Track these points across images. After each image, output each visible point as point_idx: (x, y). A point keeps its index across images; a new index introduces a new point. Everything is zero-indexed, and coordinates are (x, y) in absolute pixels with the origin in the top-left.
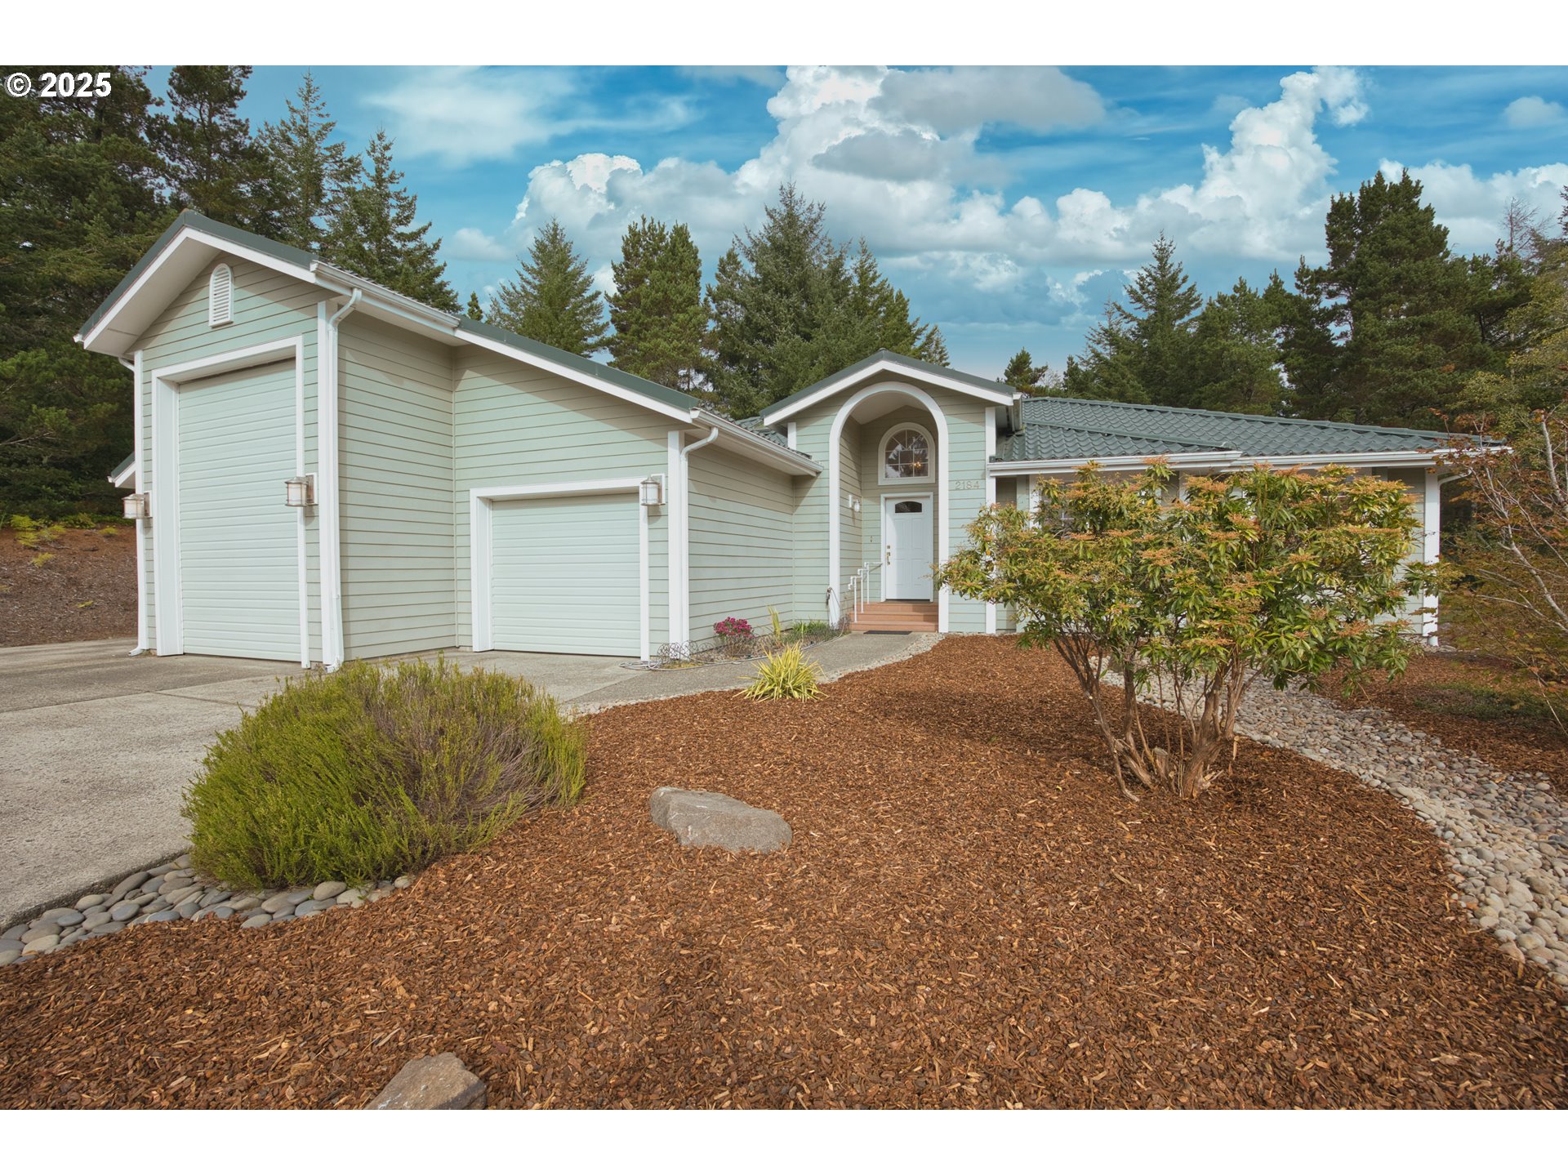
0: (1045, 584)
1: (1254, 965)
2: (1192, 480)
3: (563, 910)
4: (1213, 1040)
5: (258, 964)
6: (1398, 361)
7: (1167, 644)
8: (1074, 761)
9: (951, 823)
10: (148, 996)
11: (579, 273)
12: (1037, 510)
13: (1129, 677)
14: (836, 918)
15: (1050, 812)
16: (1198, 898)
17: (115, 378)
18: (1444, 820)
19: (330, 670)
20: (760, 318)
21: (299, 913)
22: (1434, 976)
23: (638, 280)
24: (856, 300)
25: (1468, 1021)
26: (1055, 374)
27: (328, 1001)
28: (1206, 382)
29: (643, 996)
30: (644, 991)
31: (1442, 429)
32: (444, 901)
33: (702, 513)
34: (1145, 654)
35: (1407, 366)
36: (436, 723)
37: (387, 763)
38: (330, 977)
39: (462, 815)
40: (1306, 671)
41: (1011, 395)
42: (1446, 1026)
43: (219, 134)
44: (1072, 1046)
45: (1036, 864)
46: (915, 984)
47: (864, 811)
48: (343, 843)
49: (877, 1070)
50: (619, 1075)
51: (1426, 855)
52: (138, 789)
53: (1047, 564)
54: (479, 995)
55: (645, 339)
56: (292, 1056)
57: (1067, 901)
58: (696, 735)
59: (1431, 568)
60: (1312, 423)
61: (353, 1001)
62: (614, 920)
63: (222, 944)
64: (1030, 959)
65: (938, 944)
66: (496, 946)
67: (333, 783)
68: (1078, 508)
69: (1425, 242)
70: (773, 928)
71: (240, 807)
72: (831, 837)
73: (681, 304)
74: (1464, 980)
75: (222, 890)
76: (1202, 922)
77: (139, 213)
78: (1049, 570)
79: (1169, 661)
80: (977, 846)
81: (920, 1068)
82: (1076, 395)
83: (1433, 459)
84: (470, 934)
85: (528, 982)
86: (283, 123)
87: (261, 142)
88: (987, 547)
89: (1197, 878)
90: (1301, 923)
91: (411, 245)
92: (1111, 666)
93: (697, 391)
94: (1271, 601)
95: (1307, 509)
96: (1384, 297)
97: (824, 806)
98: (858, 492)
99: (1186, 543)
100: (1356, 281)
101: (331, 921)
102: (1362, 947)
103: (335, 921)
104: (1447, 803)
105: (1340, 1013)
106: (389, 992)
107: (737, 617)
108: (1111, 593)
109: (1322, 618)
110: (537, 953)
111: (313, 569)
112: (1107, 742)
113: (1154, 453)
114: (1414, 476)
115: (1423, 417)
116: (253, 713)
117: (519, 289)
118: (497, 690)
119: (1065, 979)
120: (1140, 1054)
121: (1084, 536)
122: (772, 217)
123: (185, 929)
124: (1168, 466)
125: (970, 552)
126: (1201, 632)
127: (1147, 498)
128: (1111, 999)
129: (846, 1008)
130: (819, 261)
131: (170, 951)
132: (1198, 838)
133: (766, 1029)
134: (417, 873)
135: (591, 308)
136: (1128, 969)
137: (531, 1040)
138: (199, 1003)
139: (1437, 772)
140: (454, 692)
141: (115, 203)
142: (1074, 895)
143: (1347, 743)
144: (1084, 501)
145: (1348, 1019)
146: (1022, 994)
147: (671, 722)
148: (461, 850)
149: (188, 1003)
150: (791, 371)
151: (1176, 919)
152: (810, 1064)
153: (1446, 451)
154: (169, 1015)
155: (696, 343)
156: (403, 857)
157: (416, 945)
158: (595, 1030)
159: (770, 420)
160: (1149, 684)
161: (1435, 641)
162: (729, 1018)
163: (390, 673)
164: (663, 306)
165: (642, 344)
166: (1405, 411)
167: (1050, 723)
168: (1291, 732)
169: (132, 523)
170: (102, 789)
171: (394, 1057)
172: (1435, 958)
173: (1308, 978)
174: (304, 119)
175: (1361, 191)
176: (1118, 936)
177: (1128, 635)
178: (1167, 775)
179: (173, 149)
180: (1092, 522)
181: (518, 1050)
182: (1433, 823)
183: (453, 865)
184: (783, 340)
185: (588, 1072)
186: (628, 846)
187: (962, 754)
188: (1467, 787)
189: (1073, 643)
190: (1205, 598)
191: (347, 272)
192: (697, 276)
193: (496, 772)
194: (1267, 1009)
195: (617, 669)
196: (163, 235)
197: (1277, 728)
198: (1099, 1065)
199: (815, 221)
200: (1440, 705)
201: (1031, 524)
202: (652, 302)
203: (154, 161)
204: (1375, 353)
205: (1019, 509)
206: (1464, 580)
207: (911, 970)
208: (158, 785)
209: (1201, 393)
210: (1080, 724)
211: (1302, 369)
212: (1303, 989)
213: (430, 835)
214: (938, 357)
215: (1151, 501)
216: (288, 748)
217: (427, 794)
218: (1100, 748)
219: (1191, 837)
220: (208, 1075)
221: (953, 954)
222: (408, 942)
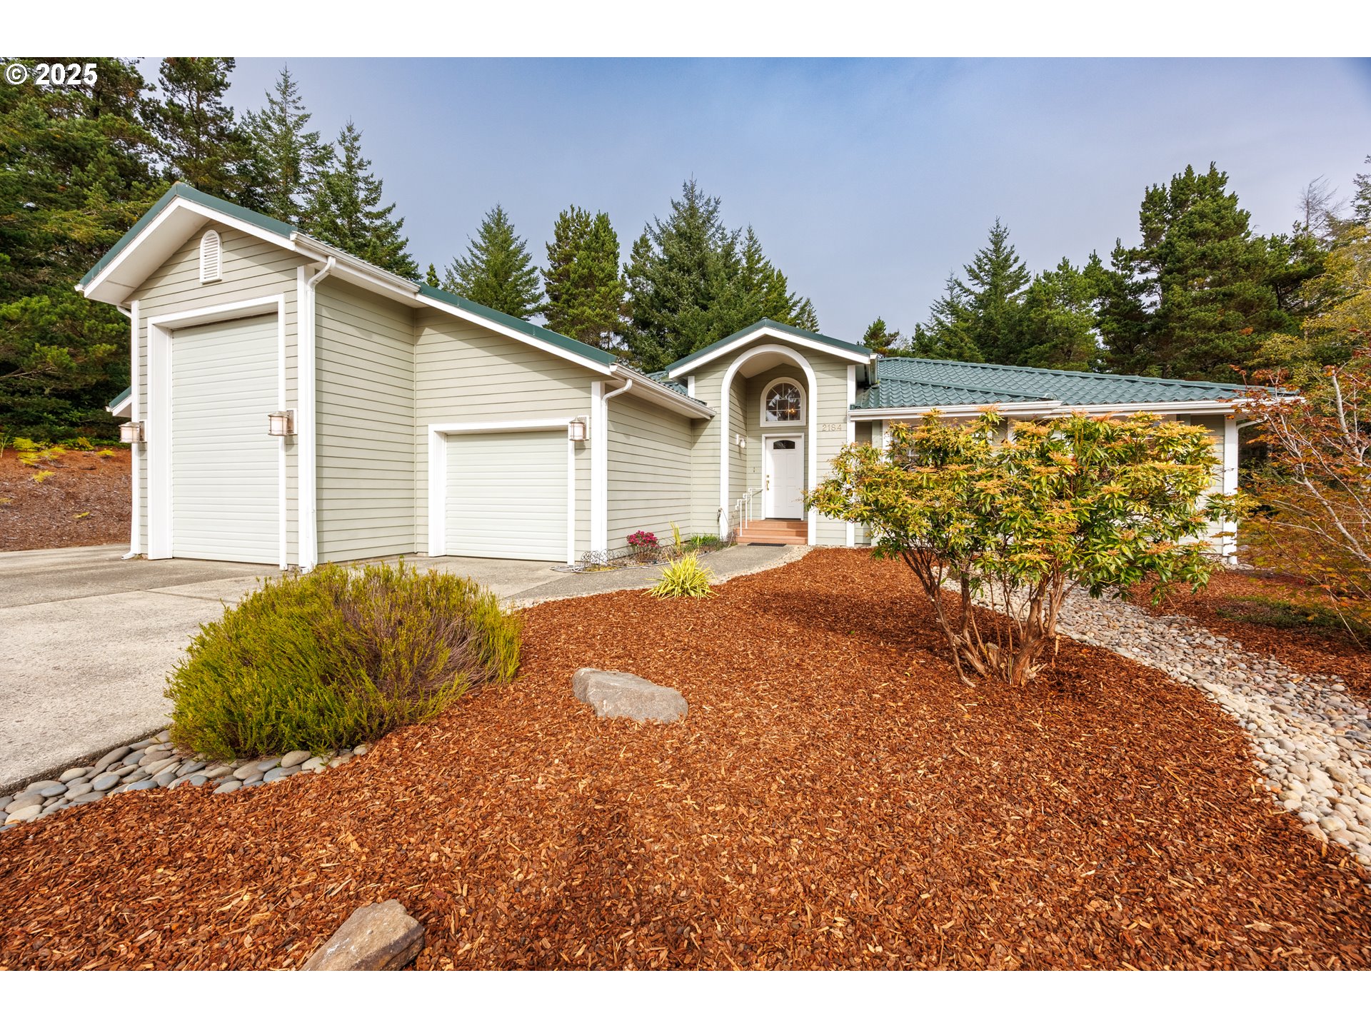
0: (895, 507)
1: (1080, 833)
2: (1019, 425)
3: (498, 771)
4: (1046, 897)
5: (227, 825)
6: (1202, 325)
7: (997, 558)
8: (920, 652)
9: (818, 701)
10: (122, 858)
11: (520, 252)
12: (889, 448)
13: (965, 584)
14: (724, 779)
15: (900, 694)
16: (1028, 771)
17: (113, 323)
18: (1247, 714)
19: (305, 571)
20: (667, 292)
21: (267, 779)
22: (1244, 851)
23: (568, 259)
24: (744, 278)
25: (1278, 892)
26: (905, 339)
27: (289, 856)
28: (1032, 344)
29: (563, 845)
30: (563, 842)
31: (1240, 382)
32: (396, 766)
33: (619, 447)
34: (979, 565)
35: (1209, 330)
36: (396, 614)
37: (353, 650)
38: (292, 835)
39: (415, 692)
40: (1118, 582)
41: (869, 355)
42: (1258, 896)
43: (206, 119)
44: (924, 896)
45: (889, 737)
46: (790, 837)
47: (747, 689)
48: (310, 717)
49: (758, 913)
50: (540, 916)
51: (1232, 743)
52: (125, 674)
53: (896, 492)
54: (423, 847)
55: (573, 307)
56: (253, 908)
57: (916, 769)
58: (611, 626)
59: (1230, 498)
60: (1124, 377)
61: (311, 856)
62: (540, 780)
63: (195, 808)
64: (886, 818)
65: (808, 803)
66: (440, 804)
67: (304, 666)
68: (922, 446)
69: (1229, 225)
70: (672, 786)
71: (219, 688)
72: (720, 711)
73: (602, 279)
74: (1272, 856)
75: (198, 761)
76: (1032, 792)
77: (134, 183)
78: (898, 497)
79: (999, 571)
80: (840, 721)
81: (794, 912)
82: (922, 355)
83: (1232, 408)
84: (417, 793)
85: (465, 835)
86: (264, 112)
87: (245, 127)
88: (848, 477)
89: (1027, 754)
90: (1121, 797)
91: (378, 222)
92: (950, 574)
93: (615, 350)
94: (1087, 524)
95: (1119, 449)
96: (1191, 272)
97: (714, 685)
98: (744, 432)
99: (1013, 476)
100: (1165, 259)
101: (295, 785)
102: (1177, 821)
103: (299, 785)
104: (1249, 699)
105: (1160, 879)
106: (343, 847)
107: (646, 530)
108: (950, 516)
109: (1131, 538)
110: (474, 810)
111: (292, 488)
112: (947, 637)
113: (987, 402)
114: (1215, 422)
115: (1223, 372)
116: (234, 608)
117: (469, 262)
118: (447, 587)
119: (915, 837)
120: (982, 906)
121: (928, 470)
122: (677, 209)
123: (161, 796)
124: (998, 413)
125: (833, 481)
126: (1026, 548)
127: (980, 439)
128: (955, 856)
129: (731, 857)
130: (714, 246)
131: (146, 816)
132: (1026, 720)
133: (665, 875)
134: (374, 742)
135: (529, 280)
136: (970, 831)
137: (466, 886)
138: (170, 862)
139: (1239, 672)
140: (411, 590)
141: (112, 173)
142: (922, 764)
143: (1157, 644)
144: (928, 441)
145: (1167, 885)
146: (880, 849)
147: (591, 614)
148: (413, 721)
149: (159, 862)
150: (691, 335)
151: (1010, 789)
152: (702, 906)
153: (1243, 401)
154: (141, 874)
155: (615, 311)
156: (363, 729)
157: (370, 804)
158: (521, 876)
159: (674, 374)
160: (982, 590)
161: (1234, 560)
162: (634, 865)
163: (357, 574)
164: (588, 280)
165: (571, 311)
166: (1207, 367)
167: (900, 620)
168: (1106, 633)
169: (128, 447)
170: (90, 675)
171: (344, 905)
172: (1244, 834)
173: (1129, 847)
174: (282, 110)
175: (1172, 183)
176: (961, 802)
177: (964, 550)
178: (998, 666)
179: (166, 129)
180: (934, 458)
181: (454, 896)
182: (1236, 716)
183: (406, 735)
184: (685, 310)
185: (513, 914)
186: (554, 717)
187: (827, 644)
188: (1268, 686)
189: (918, 556)
190: (1029, 520)
191: (323, 243)
192: (616, 256)
193: (445, 656)
194: (1093, 872)
195: (547, 572)
196: (158, 203)
197: (1094, 630)
198: (947, 915)
199: (712, 213)
200: (1239, 615)
201: (884, 459)
202: (579, 277)
203: (148, 138)
204: (1181, 319)
205: (874, 447)
206: (1261, 509)
207: (786, 825)
208: (143, 670)
209: (1027, 353)
210: (924, 622)
211: (1116, 333)
212: (1125, 856)
213: (386, 709)
214: (809, 325)
215: (983, 441)
216: (264, 637)
217: (386, 675)
218: (942, 642)
219: (1021, 718)
220: (173, 928)
221: (821, 812)
222: (363, 802)
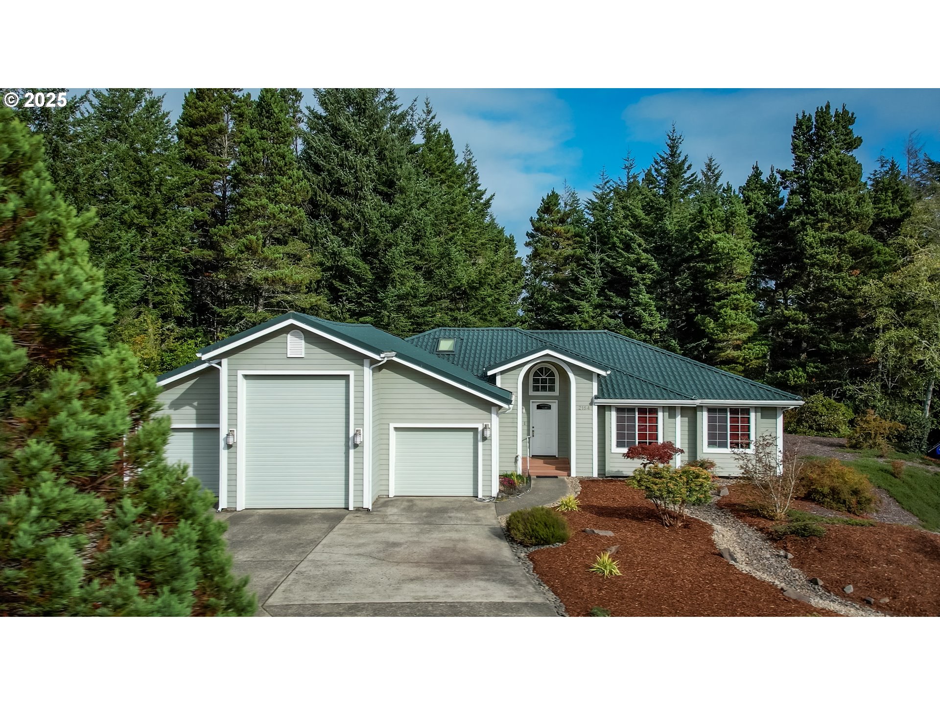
35: (830, 270)
41: (606, 371)
175: (817, 112)
